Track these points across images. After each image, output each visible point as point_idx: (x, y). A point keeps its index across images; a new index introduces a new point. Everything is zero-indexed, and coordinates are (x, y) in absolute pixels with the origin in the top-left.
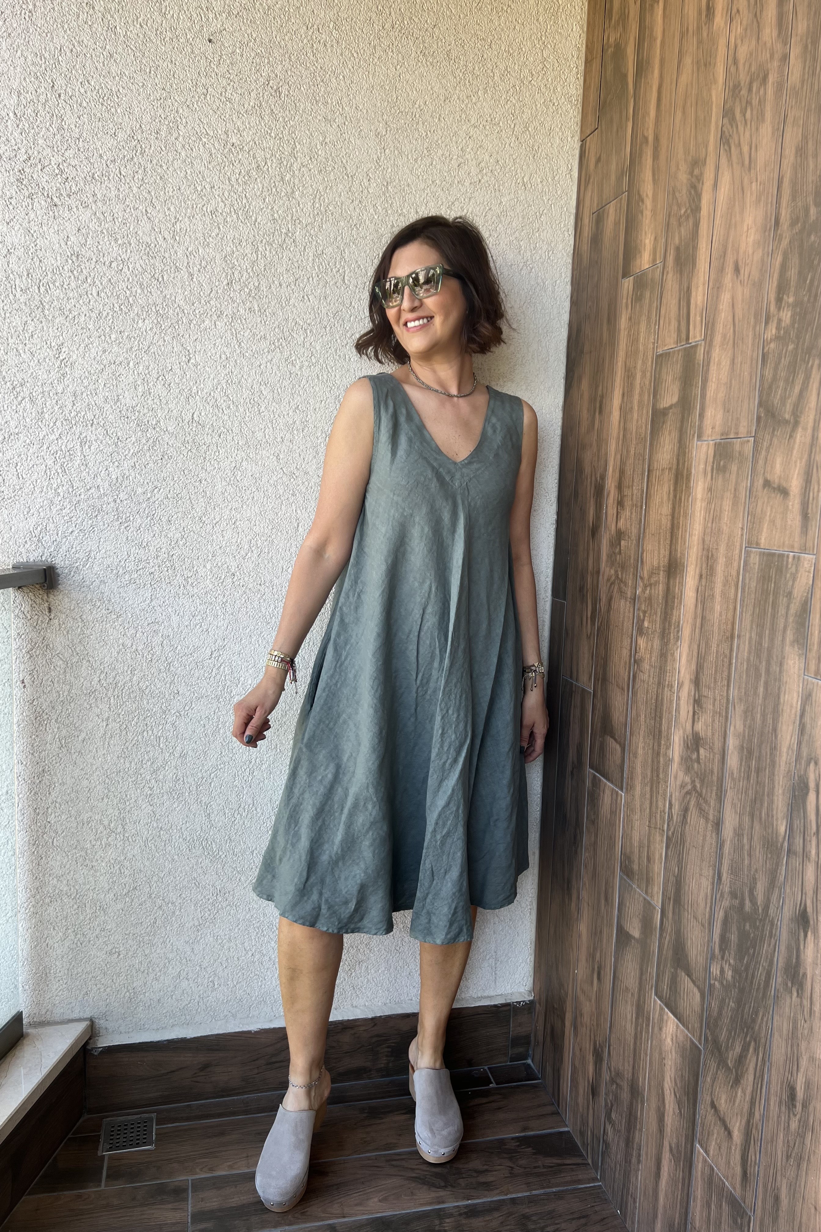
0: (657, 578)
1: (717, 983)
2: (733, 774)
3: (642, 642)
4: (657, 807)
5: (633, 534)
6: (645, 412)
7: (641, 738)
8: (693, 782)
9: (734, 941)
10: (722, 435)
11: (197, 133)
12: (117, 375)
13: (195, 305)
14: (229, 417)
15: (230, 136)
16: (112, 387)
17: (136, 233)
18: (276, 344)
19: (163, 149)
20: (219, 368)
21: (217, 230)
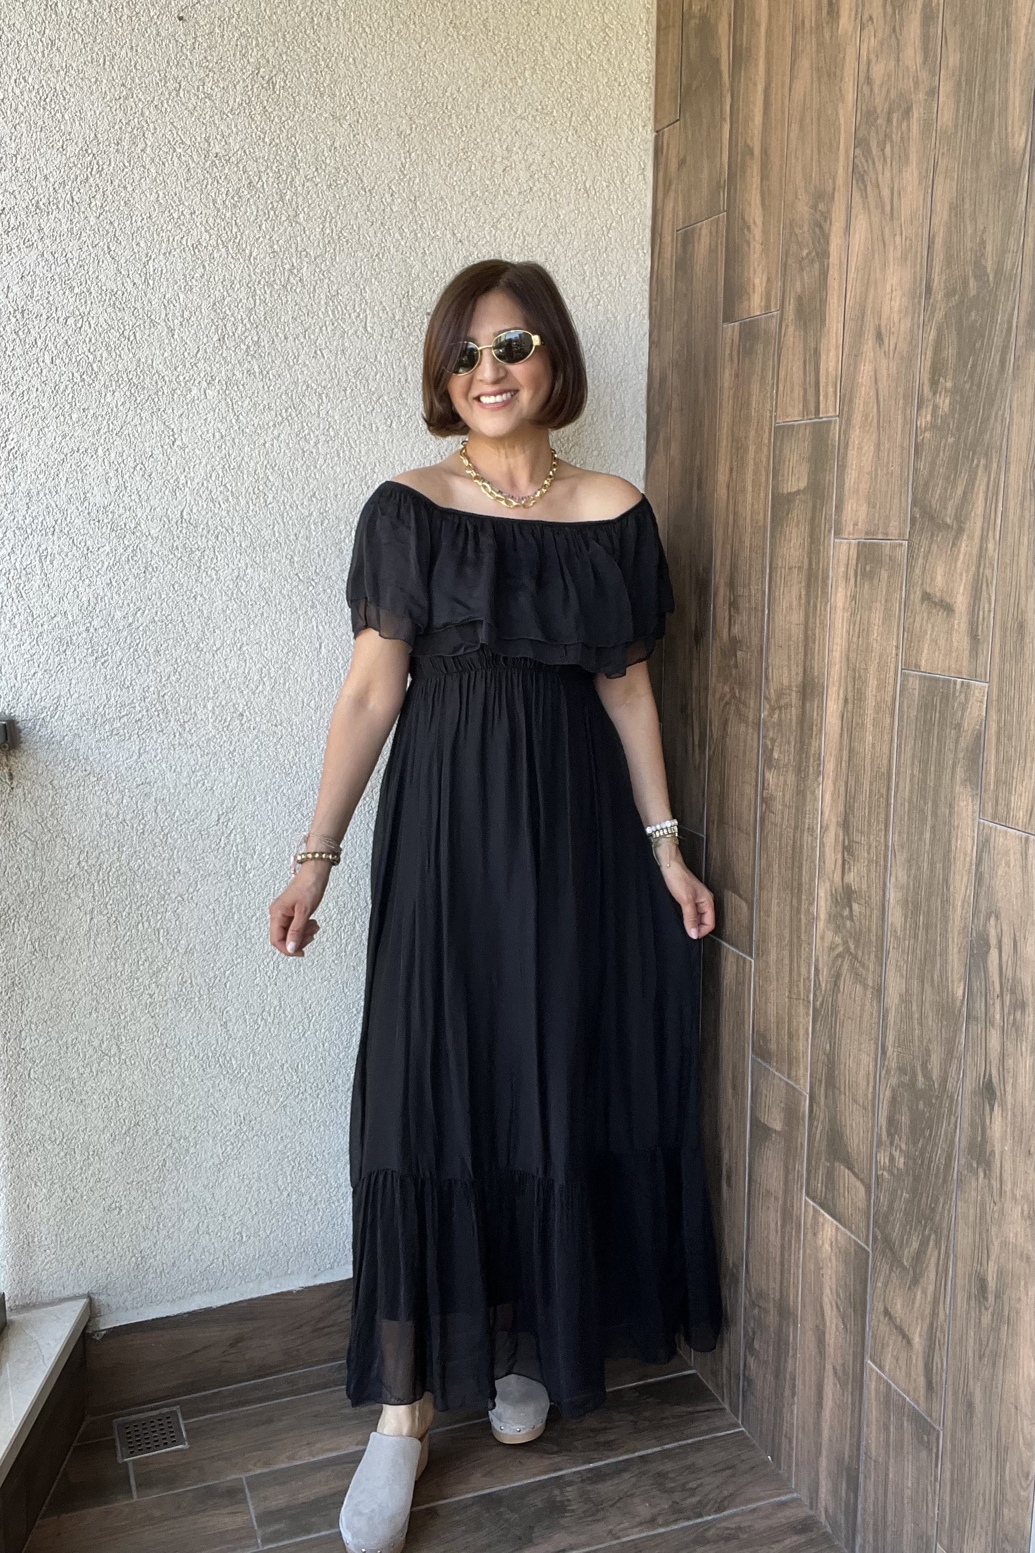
0: (787, 700)
1: (885, 1173)
2: (895, 931)
3: (771, 777)
4: (799, 974)
5: (753, 643)
6: (762, 495)
7: (775, 893)
8: (845, 943)
9: (905, 1123)
10: (867, 533)
11: (169, 142)
12: (82, 466)
13: (178, 369)
14: (228, 512)
15: (212, 145)
16: (76, 483)
17: (97, 278)
18: (284, 415)
19: (127, 164)
20: (212, 450)
21: (201, 270)
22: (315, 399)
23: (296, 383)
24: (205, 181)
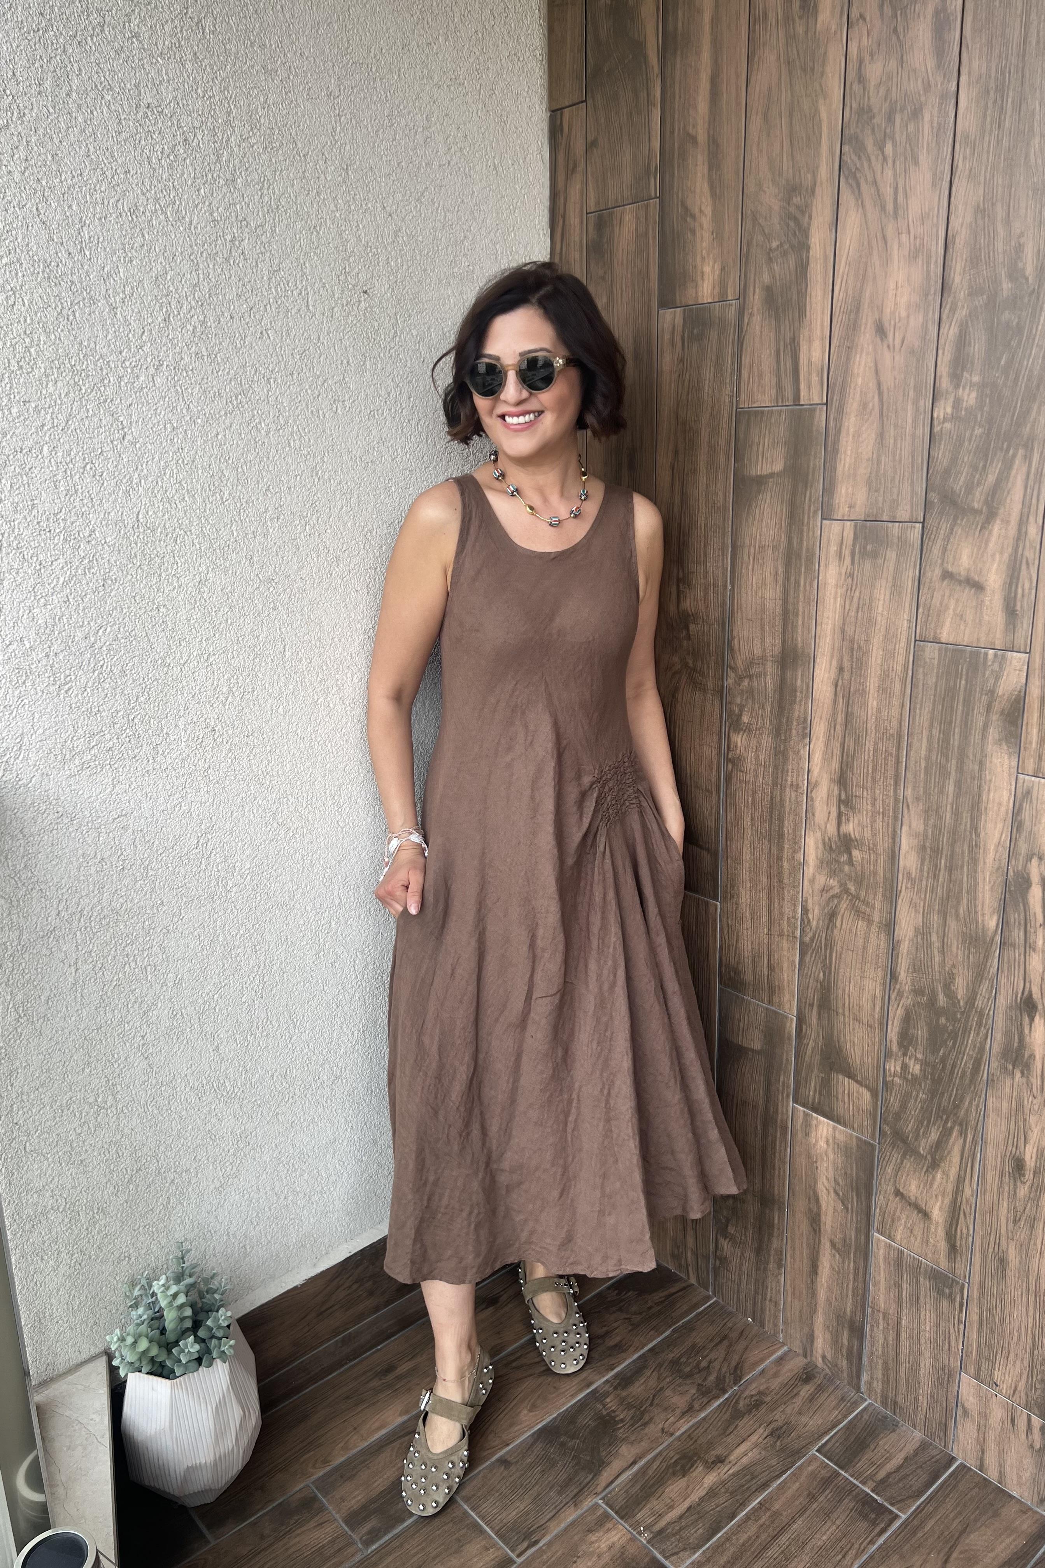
0: (761, 669)
2: (909, 873)
3: (739, 739)
4: (781, 914)
5: (711, 617)
6: (721, 476)
7: (746, 844)
8: (843, 885)
9: (922, 1036)
10: (867, 515)
11: (96, 86)
12: (29, 466)
13: (124, 354)
14: (185, 512)
15: (142, 91)
16: (21, 489)
17: (27, 245)
18: (235, 403)
19: (51, 110)
20: (164, 444)
21: (139, 239)
22: (263, 383)
23: (245, 366)
24: (138, 137)
